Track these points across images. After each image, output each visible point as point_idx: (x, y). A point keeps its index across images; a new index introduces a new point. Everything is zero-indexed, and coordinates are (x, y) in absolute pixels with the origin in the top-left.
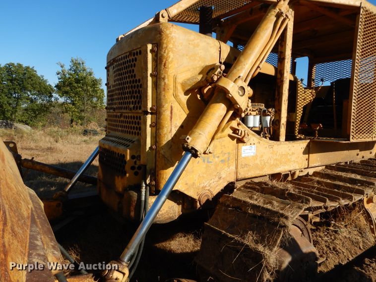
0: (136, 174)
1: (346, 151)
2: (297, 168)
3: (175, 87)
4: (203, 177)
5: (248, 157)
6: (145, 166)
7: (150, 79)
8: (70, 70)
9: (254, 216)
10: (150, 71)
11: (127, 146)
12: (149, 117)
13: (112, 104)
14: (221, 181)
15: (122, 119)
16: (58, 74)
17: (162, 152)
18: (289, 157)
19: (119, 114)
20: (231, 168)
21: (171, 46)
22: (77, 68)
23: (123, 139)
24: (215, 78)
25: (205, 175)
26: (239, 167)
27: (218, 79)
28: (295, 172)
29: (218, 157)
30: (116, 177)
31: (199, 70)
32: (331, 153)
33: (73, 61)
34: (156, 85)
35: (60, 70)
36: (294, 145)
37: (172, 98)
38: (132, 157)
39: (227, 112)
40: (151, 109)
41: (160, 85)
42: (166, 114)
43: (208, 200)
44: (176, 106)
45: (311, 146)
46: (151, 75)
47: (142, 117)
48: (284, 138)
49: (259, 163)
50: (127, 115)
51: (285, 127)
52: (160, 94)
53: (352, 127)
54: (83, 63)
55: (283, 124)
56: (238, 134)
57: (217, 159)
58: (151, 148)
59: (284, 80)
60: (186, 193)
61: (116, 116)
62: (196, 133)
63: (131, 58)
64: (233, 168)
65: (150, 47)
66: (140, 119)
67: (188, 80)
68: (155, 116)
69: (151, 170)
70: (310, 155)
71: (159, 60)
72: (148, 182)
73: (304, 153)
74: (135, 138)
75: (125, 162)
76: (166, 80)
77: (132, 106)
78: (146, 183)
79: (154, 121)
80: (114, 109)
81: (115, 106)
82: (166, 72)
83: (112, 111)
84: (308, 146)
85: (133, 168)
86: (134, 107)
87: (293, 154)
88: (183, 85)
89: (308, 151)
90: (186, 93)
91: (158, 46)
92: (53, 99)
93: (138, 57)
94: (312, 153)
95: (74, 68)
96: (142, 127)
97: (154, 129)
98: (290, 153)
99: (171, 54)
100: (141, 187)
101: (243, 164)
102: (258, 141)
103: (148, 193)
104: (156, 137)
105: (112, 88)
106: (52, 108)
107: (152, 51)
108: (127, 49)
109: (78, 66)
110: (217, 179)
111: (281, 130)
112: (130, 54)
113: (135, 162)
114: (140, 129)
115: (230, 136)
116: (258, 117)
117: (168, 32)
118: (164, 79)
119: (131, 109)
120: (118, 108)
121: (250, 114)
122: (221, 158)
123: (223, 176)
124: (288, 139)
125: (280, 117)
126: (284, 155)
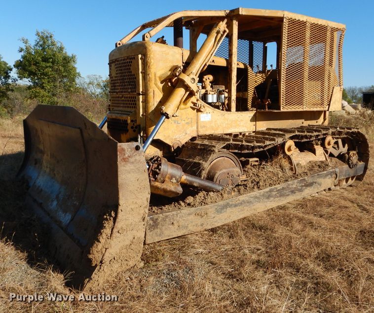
0: (134, 131)
1: (290, 121)
2: (247, 131)
3: (155, 79)
4: (175, 132)
5: (205, 121)
6: (140, 125)
7: (141, 75)
8: (36, 45)
9: (201, 149)
10: (140, 70)
11: (128, 115)
12: (141, 97)
13: (115, 89)
14: (187, 136)
15: (123, 99)
16: (20, 51)
17: (149, 117)
18: (238, 123)
19: (121, 96)
20: (193, 128)
21: (152, 56)
23: (124, 111)
24: (177, 74)
25: (176, 131)
26: (199, 127)
27: (179, 75)
29: (184, 120)
30: (122, 135)
31: (169, 68)
33: (38, 35)
34: (144, 78)
37: (154, 85)
38: (132, 121)
39: (186, 92)
40: (142, 92)
41: (147, 78)
42: (151, 94)
43: (178, 147)
44: (156, 90)
45: (257, 115)
46: (141, 72)
47: (137, 97)
48: (235, 110)
49: (214, 126)
50: (127, 96)
51: (235, 101)
52: (147, 83)
53: (282, 101)
54: (51, 37)
56: (196, 106)
57: (183, 122)
58: (142, 115)
59: (233, 69)
60: (164, 141)
61: (118, 97)
62: (168, 105)
63: (128, 61)
64: (195, 128)
65: (140, 56)
66: (135, 98)
67: (163, 75)
68: (144, 96)
69: (143, 128)
71: (145, 64)
72: (142, 135)
73: (252, 120)
74: (133, 110)
75: (128, 124)
76: (150, 75)
77: (130, 90)
78: (140, 136)
79: (144, 99)
80: (117, 93)
81: (117, 91)
82: (150, 71)
83: (115, 94)
84: (255, 115)
85: (132, 128)
86: (131, 91)
87: (241, 120)
88: (160, 78)
89: (255, 119)
90: (162, 82)
91: (145, 56)
92: (10, 81)
93: (133, 61)
94: (258, 121)
95: (41, 43)
96: (137, 102)
97: (144, 104)
98: (239, 120)
99: (152, 61)
100: (137, 138)
101: (202, 125)
102: (212, 111)
103: (142, 141)
104: (145, 108)
105: (114, 78)
106: (10, 92)
107: (141, 59)
108: (125, 55)
109: (46, 41)
110: (184, 134)
111: (232, 104)
112: (128, 58)
113: (134, 124)
114: (136, 104)
115: (191, 107)
116: (215, 96)
117: (150, 48)
118: (149, 75)
119: (129, 93)
120: (120, 92)
121: (210, 93)
122: (186, 121)
123: (188, 132)
124: (238, 110)
125: (231, 95)
126: (234, 121)
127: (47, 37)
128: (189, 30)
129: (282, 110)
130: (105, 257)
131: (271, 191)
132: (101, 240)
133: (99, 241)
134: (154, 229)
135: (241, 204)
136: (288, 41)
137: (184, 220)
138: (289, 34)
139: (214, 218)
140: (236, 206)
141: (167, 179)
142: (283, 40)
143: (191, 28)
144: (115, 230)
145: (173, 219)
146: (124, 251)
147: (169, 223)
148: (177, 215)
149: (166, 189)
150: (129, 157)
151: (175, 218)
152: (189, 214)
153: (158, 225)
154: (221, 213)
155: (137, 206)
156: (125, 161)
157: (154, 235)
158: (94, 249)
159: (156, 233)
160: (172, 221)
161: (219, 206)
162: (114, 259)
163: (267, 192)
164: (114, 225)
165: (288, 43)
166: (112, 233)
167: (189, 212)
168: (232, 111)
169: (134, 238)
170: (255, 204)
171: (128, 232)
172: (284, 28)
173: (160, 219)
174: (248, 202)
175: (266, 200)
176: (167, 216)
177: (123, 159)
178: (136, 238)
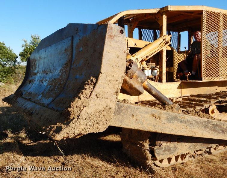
2: (174, 96)
8: (31, 43)
16: (23, 47)
18: (168, 91)
22: (35, 41)
28: (173, 99)
32: (196, 88)
33: (32, 38)
35: (24, 44)
36: (171, 84)
45: (182, 85)
48: (165, 81)
51: (166, 75)
54: (39, 38)
55: (164, 74)
70: (182, 89)
73: (178, 88)
84: (180, 85)
87: (171, 89)
89: (180, 87)
92: (17, 64)
95: (33, 42)
98: (169, 89)
106: (16, 70)
109: (36, 40)
111: (163, 77)
116: (150, 71)
121: (146, 69)
124: (167, 81)
125: (162, 70)
126: (165, 89)
127: (37, 39)
128: (127, 26)
129: (203, 81)
130: (82, 113)
131: (208, 122)
132: (82, 97)
133: (79, 98)
134: (117, 114)
135: (186, 122)
136: (207, 28)
137: (141, 116)
138: (207, 22)
139: (164, 124)
140: (181, 122)
141: (134, 76)
142: (203, 28)
143: (129, 24)
144: (94, 93)
145: (134, 111)
146: (98, 114)
147: (130, 113)
148: (137, 109)
149: (132, 85)
150: (115, 36)
151: (135, 111)
152: (147, 113)
153: (121, 112)
154: (170, 122)
155: (114, 79)
156: (111, 38)
157: (117, 119)
158: (74, 103)
159: (118, 119)
160: (132, 113)
161: (170, 116)
162: (89, 117)
163: (205, 122)
164: (94, 89)
165: (207, 29)
166: (91, 95)
167: (147, 110)
168: (163, 82)
169: (107, 106)
170: (195, 127)
171: (103, 99)
172: (203, 19)
173: (123, 108)
174: (191, 123)
175: (204, 129)
176: (129, 107)
177: (110, 36)
178: (108, 107)
